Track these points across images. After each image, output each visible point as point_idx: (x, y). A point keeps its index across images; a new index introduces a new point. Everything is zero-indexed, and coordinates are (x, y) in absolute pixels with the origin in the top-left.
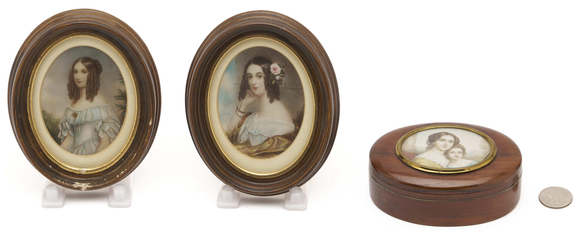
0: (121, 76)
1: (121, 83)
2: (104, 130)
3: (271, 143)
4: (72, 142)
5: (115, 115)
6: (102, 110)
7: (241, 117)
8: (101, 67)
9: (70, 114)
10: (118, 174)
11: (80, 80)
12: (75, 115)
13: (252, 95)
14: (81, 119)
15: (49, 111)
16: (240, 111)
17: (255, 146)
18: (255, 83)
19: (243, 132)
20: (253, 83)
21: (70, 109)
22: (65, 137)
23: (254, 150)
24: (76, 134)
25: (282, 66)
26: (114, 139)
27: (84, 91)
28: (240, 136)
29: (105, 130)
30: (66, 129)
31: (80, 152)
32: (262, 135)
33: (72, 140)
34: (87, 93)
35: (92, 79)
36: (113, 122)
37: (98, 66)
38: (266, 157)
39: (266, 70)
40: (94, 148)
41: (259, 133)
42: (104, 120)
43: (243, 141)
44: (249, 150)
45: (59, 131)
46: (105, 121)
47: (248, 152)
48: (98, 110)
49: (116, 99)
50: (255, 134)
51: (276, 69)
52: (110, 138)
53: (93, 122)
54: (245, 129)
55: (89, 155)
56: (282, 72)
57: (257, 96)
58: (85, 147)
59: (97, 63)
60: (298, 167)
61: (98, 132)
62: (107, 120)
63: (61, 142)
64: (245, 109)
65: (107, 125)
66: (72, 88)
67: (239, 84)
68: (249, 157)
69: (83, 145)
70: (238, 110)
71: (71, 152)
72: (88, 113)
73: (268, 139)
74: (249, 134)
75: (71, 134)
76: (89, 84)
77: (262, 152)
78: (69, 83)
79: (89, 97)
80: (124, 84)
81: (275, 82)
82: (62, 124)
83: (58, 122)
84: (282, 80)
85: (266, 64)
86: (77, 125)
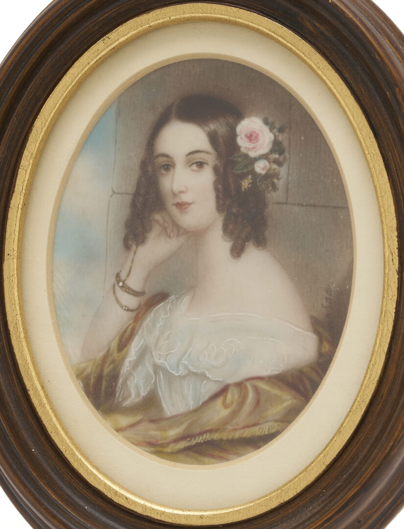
3: (234, 406)
7: (128, 310)
13: (169, 231)
16: (129, 288)
17: (176, 416)
18: (183, 189)
19: (136, 365)
20: (176, 188)
23: (173, 433)
25: (277, 125)
28: (124, 382)
32: (203, 377)
38: (213, 456)
39: (221, 140)
41: (192, 369)
43: (133, 396)
44: (154, 432)
47: (152, 440)
50: (178, 371)
51: (257, 138)
54: (143, 353)
56: (277, 146)
57: (186, 232)
60: (324, 485)
64: (147, 278)
67: (127, 194)
68: (154, 457)
70: (121, 284)
73: (224, 391)
74: (156, 372)
77: (200, 440)
81: (254, 184)
84: (276, 175)
85: (222, 120)
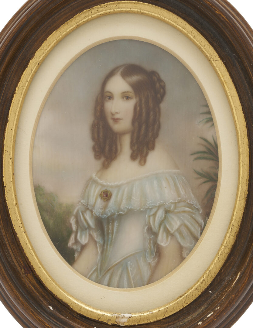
0: (207, 106)
1: (207, 122)
2: (168, 230)
4: (99, 257)
5: (192, 196)
6: (164, 184)
8: (163, 87)
9: (95, 192)
10: (200, 321)
11: (117, 116)
12: (106, 195)
14: (120, 205)
15: (49, 187)
21: (95, 182)
22: (83, 247)
24: (108, 237)
26: (190, 250)
27: (126, 141)
29: (170, 229)
30: (86, 226)
31: (116, 279)
33: (97, 252)
34: (132, 144)
35: (144, 114)
36: (189, 212)
37: (158, 85)
40: (146, 272)
42: (170, 207)
45: (70, 232)
46: (172, 208)
48: (155, 183)
49: (196, 159)
52: (181, 248)
53: (145, 212)
55: (135, 287)
58: (127, 269)
59: (155, 78)
61: (156, 235)
62: (175, 207)
63: (74, 258)
65: (176, 219)
66: (101, 134)
69: (123, 264)
71: (95, 281)
72: (134, 190)
75: (97, 240)
76: (136, 124)
78: (94, 121)
79: (137, 155)
80: (213, 124)
82: (77, 217)
83: (68, 213)
86: (111, 219)
